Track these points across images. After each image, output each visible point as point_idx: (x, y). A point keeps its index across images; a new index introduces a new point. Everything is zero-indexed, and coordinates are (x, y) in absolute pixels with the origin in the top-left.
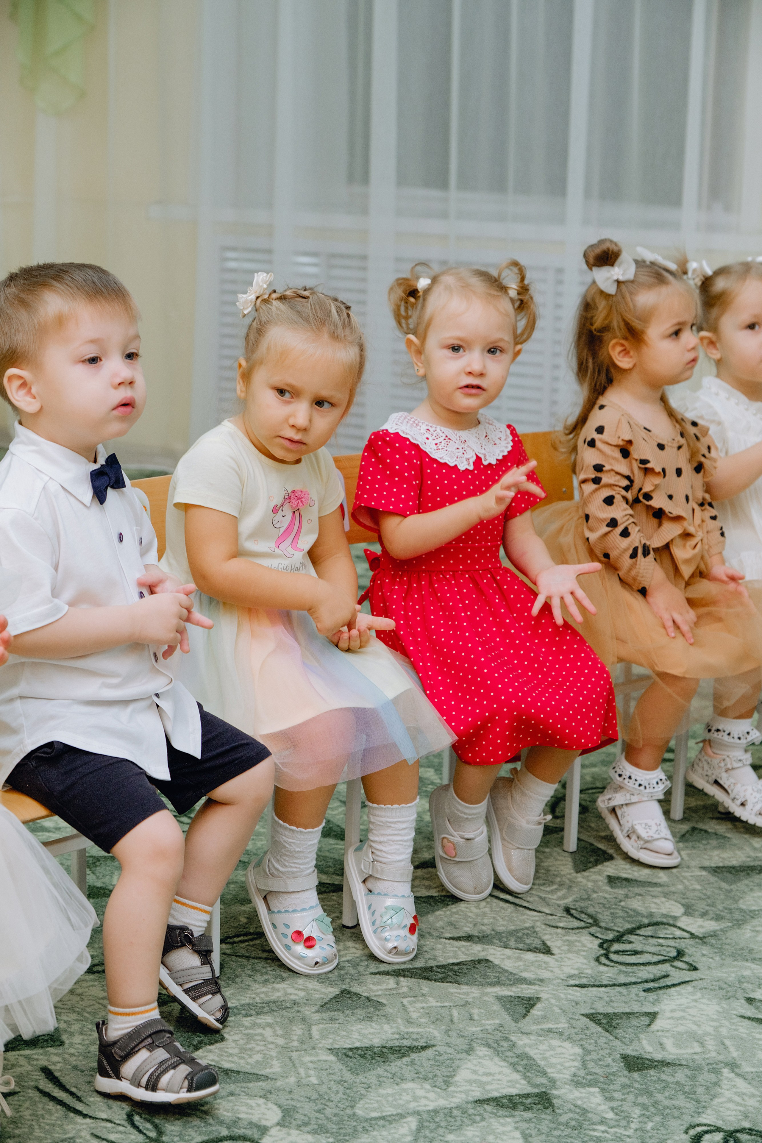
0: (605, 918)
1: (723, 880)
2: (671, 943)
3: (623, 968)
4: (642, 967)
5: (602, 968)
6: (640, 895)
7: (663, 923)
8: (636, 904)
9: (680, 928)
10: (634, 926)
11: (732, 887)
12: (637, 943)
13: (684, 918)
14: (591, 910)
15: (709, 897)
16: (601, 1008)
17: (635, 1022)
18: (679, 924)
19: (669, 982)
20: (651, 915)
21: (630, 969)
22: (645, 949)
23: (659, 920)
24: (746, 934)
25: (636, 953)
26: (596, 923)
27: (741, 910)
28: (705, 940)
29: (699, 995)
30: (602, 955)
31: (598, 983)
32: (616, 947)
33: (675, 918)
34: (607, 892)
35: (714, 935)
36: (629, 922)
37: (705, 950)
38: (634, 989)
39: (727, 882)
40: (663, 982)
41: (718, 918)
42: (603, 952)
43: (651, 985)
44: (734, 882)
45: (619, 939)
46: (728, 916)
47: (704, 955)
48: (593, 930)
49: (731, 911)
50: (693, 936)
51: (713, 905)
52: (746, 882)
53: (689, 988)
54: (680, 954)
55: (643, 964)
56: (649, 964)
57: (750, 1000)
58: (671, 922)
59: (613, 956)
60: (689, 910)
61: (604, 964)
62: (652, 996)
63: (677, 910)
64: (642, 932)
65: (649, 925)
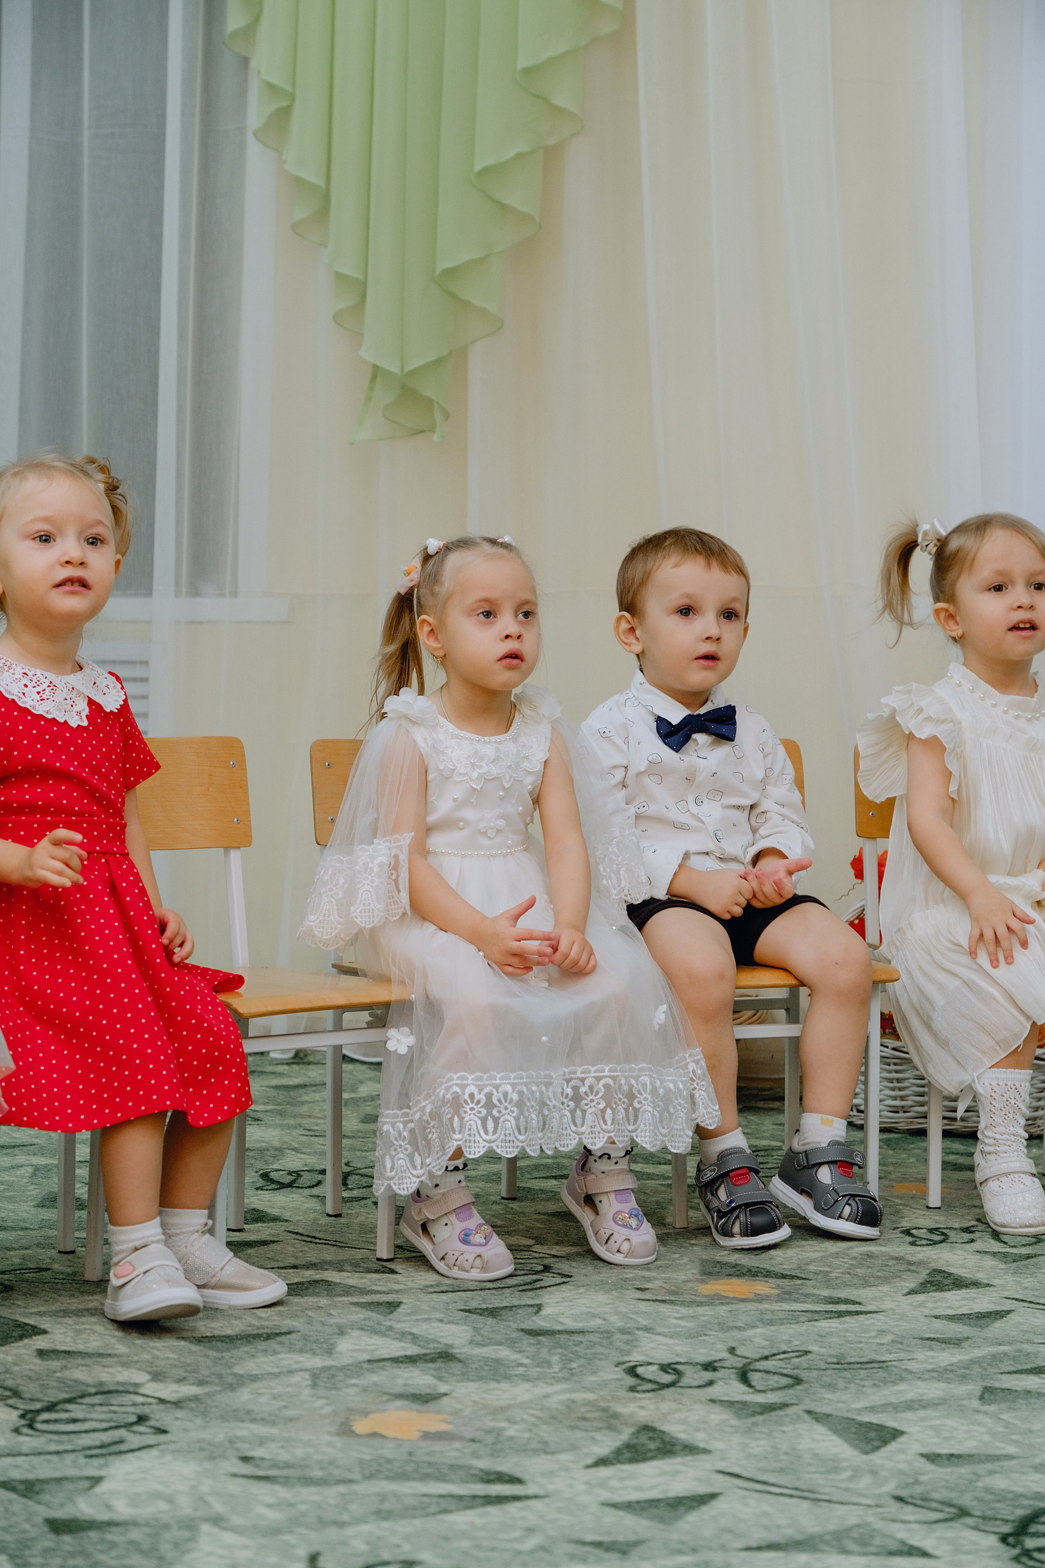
0: (30, 1389)
1: (210, 1348)
2: (131, 1409)
3: (55, 1437)
4: (84, 1435)
5: (22, 1439)
6: (86, 1365)
7: (117, 1392)
8: (80, 1374)
9: (143, 1395)
10: (73, 1395)
11: (225, 1354)
12: (76, 1411)
13: (152, 1385)
14: (9, 1383)
15: (189, 1365)
16: (16, 1475)
17: (68, 1486)
18: (142, 1391)
19: (123, 1447)
20: (101, 1384)
21: (64, 1438)
22: (89, 1416)
23: (112, 1388)
24: (243, 1397)
25: (75, 1421)
26: (16, 1394)
27: (236, 1375)
28: (180, 1405)
29: (168, 1458)
30: (23, 1426)
31: (15, 1452)
32: (45, 1416)
33: (137, 1385)
34: (39, 1365)
35: (196, 1398)
36: (67, 1392)
37: (179, 1414)
38: (69, 1458)
39: (217, 1349)
40: (113, 1449)
41: (201, 1383)
42: (23, 1422)
43: (98, 1451)
44: (228, 1350)
45: (51, 1407)
46: (217, 1381)
47: (177, 1419)
48: (11, 1402)
49: (220, 1376)
50: (162, 1401)
51: (195, 1371)
52: (246, 1349)
53: (154, 1452)
54: (142, 1419)
55: (87, 1432)
56: (95, 1430)
57: (245, 1459)
58: (131, 1390)
59: (39, 1426)
60: (157, 1376)
61: (27, 1435)
62: (96, 1462)
63: (139, 1377)
64: (87, 1400)
65: (96, 1394)
